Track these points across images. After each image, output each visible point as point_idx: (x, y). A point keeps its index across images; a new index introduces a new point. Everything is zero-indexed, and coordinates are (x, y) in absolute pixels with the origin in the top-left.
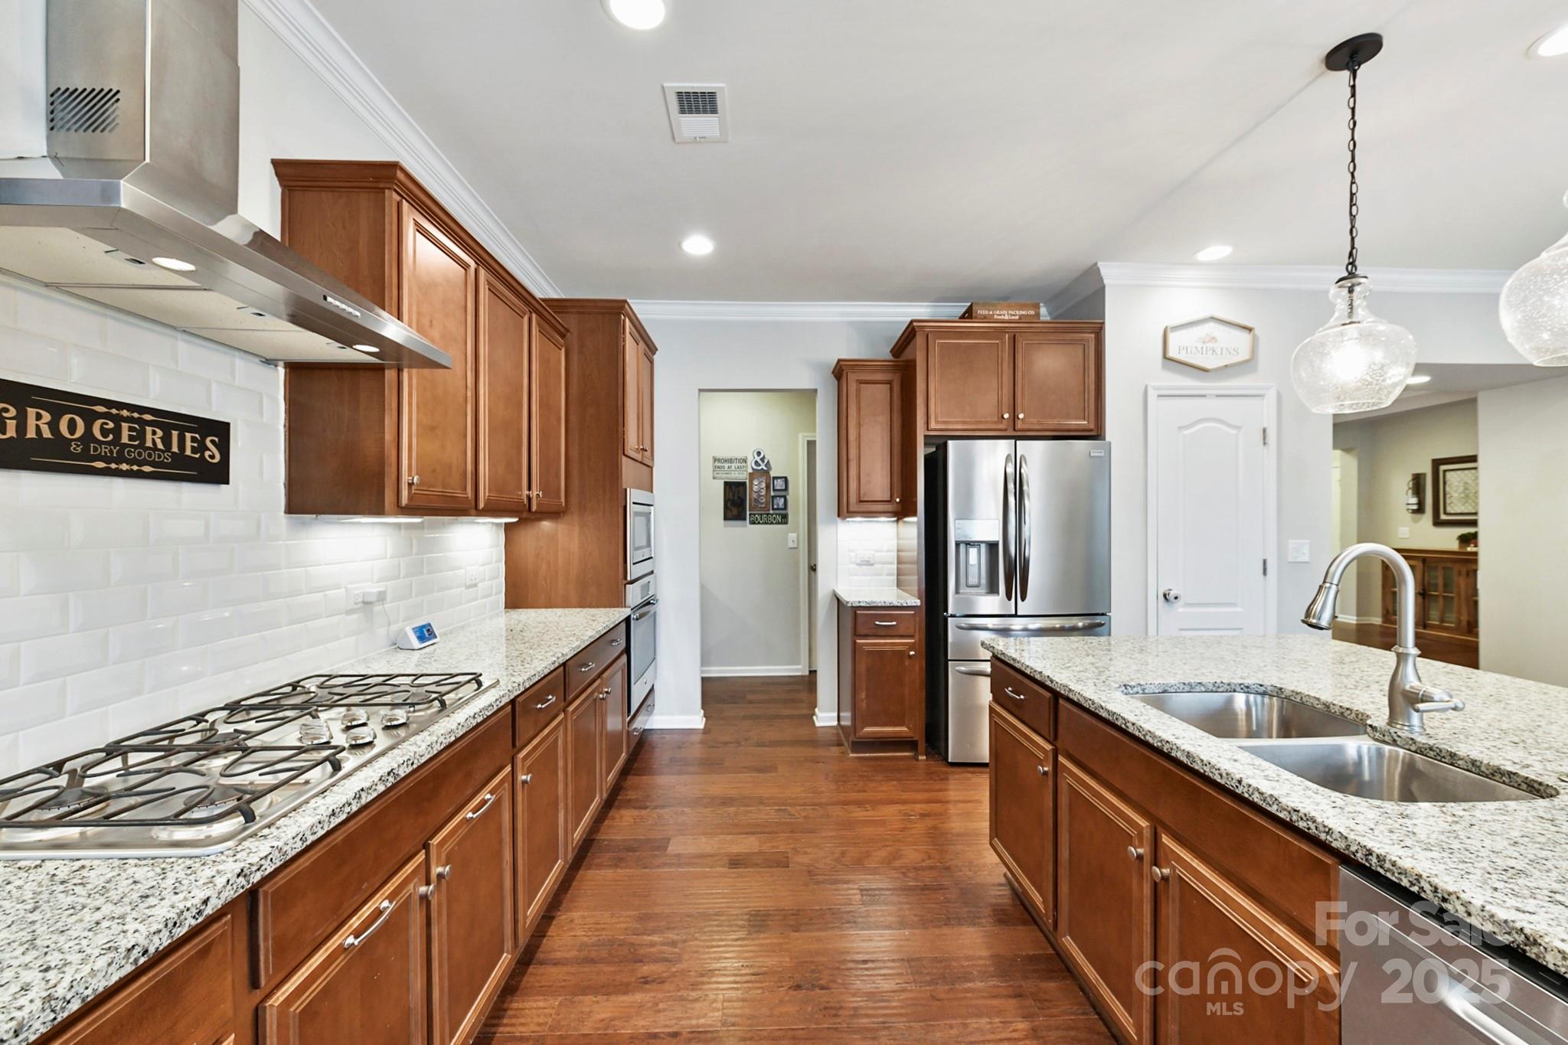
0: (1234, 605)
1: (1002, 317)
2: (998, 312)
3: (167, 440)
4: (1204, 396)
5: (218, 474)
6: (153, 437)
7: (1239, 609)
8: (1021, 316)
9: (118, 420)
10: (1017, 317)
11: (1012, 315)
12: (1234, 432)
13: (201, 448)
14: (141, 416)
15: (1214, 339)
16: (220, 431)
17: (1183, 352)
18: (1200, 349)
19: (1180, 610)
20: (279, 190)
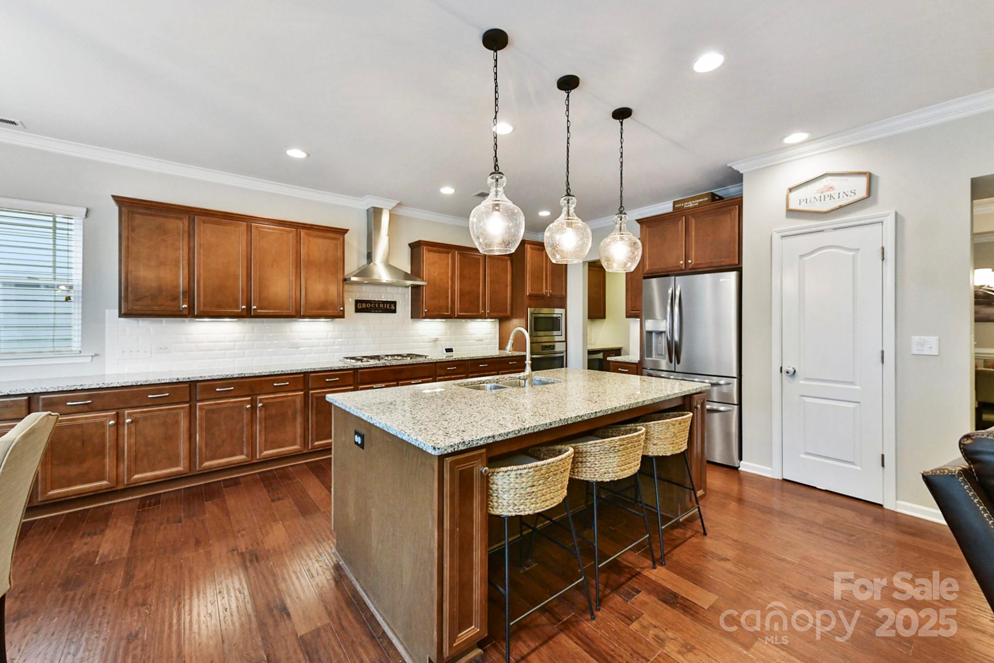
0: (852, 383)
1: (689, 206)
2: (686, 204)
3: (384, 306)
4: (823, 231)
5: (394, 311)
6: (381, 306)
7: (858, 387)
8: (699, 203)
9: (371, 304)
10: (697, 204)
11: (694, 203)
12: (852, 253)
13: (390, 306)
14: (379, 302)
15: (832, 188)
16: (395, 303)
17: (803, 203)
18: (818, 198)
19: (802, 382)
20: (410, 249)
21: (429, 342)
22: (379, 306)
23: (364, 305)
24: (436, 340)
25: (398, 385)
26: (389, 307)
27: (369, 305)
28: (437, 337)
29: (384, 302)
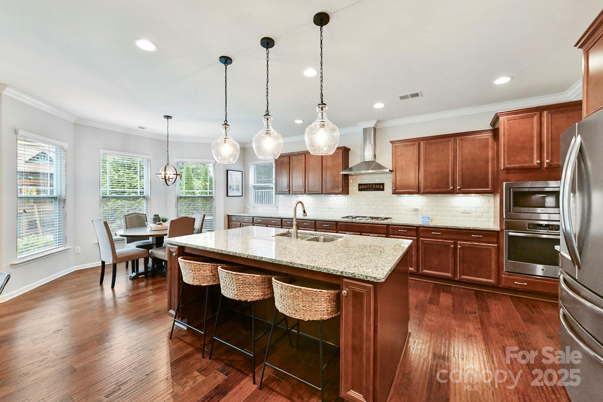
3: (375, 186)
5: (383, 190)
6: (374, 186)
14: (372, 184)
16: (383, 185)
21: (411, 211)
22: (372, 186)
23: (363, 187)
24: (416, 210)
25: (361, 235)
26: (380, 187)
27: (366, 187)
28: (419, 208)
29: (375, 184)
